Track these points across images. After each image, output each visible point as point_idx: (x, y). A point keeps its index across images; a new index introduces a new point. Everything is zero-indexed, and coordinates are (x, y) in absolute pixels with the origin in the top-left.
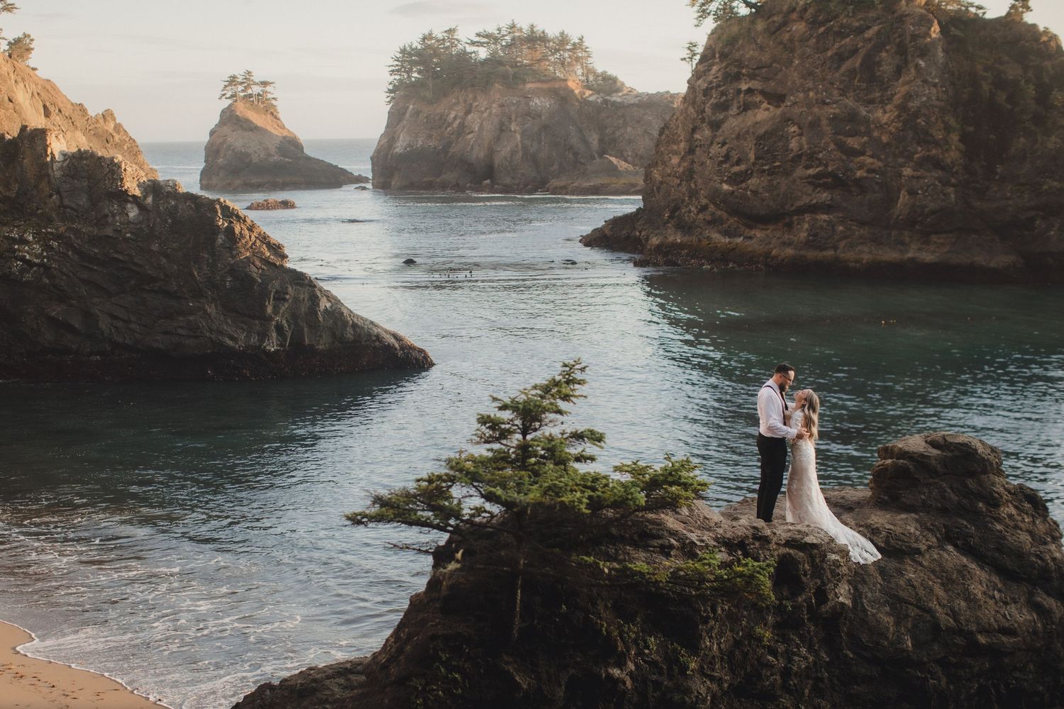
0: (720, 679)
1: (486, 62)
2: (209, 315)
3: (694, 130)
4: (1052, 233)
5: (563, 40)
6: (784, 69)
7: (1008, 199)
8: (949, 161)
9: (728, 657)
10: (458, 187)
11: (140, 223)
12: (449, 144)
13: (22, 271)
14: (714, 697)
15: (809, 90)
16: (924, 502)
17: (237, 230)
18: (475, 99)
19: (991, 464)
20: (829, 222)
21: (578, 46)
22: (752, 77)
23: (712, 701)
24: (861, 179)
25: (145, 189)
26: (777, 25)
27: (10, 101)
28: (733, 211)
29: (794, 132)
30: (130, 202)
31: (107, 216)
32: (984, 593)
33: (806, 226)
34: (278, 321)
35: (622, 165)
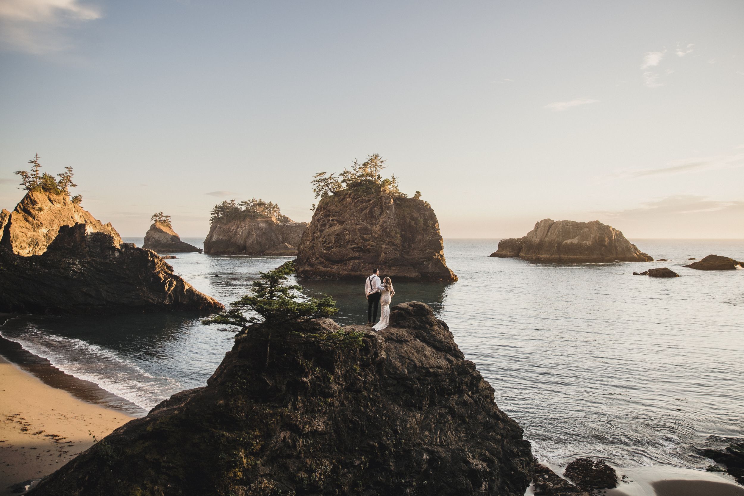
0: (342, 384)
1: (244, 211)
2: (144, 291)
3: (314, 233)
4: (430, 266)
5: (270, 205)
6: (344, 213)
7: (416, 255)
8: (397, 243)
9: (344, 376)
10: (234, 253)
11: (120, 258)
12: (231, 238)
13: (73, 275)
14: (339, 391)
15: (352, 220)
16: (408, 325)
17: (156, 261)
18: (240, 223)
19: (430, 311)
20: (359, 263)
21: (276, 207)
22: (334, 216)
23: (339, 392)
24: (369, 249)
25: (122, 246)
26: (341, 199)
27: (72, 218)
28: (327, 259)
29: (347, 233)
30: (116, 251)
31: (107, 255)
32: (430, 355)
33: (351, 264)
34: (169, 293)
35: (290, 246)
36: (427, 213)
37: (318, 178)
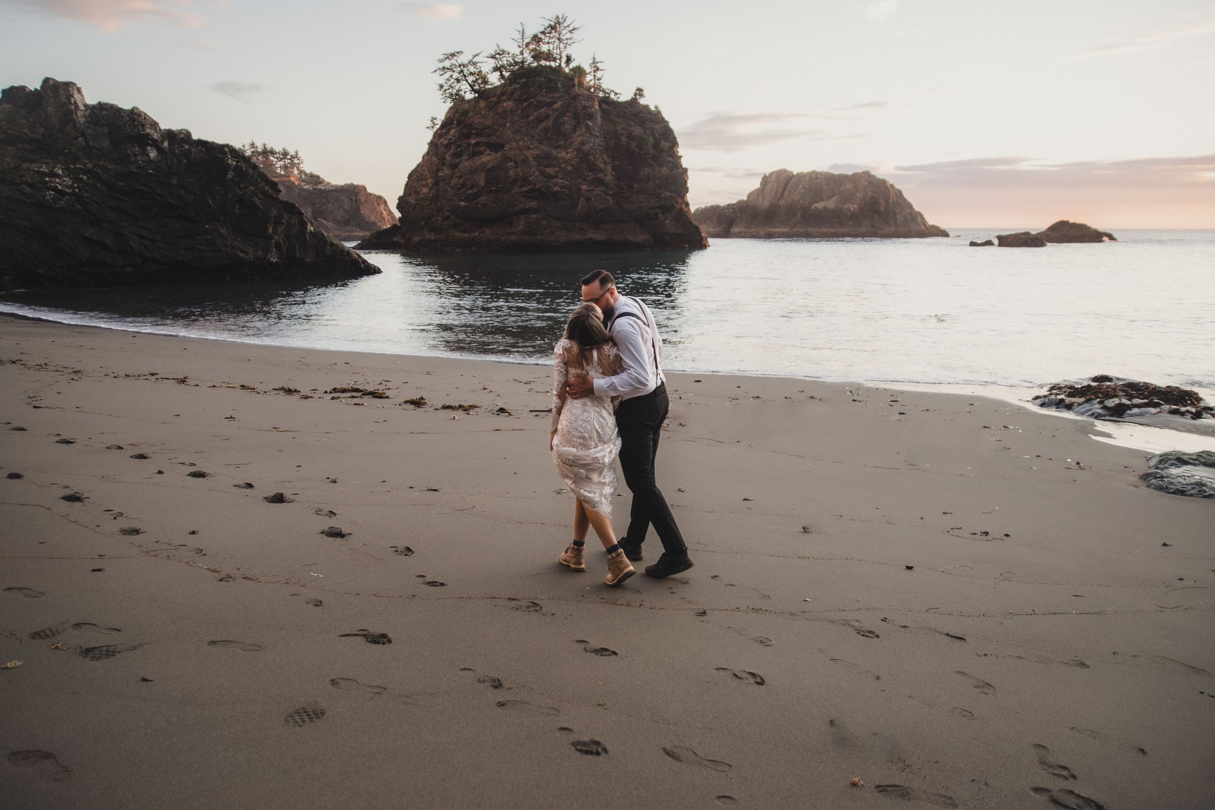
2: (223, 234)
3: (438, 170)
4: (667, 222)
5: (285, 153)
6: (501, 129)
7: (642, 202)
8: (607, 181)
11: (160, 162)
13: (55, 199)
15: (519, 140)
17: (244, 168)
20: (537, 219)
21: (296, 156)
24: (557, 192)
25: (162, 136)
26: (493, 103)
28: (469, 218)
29: (512, 166)
30: (150, 145)
31: (129, 156)
34: (276, 239)
36: (657, 127)
37: (447, 64)
